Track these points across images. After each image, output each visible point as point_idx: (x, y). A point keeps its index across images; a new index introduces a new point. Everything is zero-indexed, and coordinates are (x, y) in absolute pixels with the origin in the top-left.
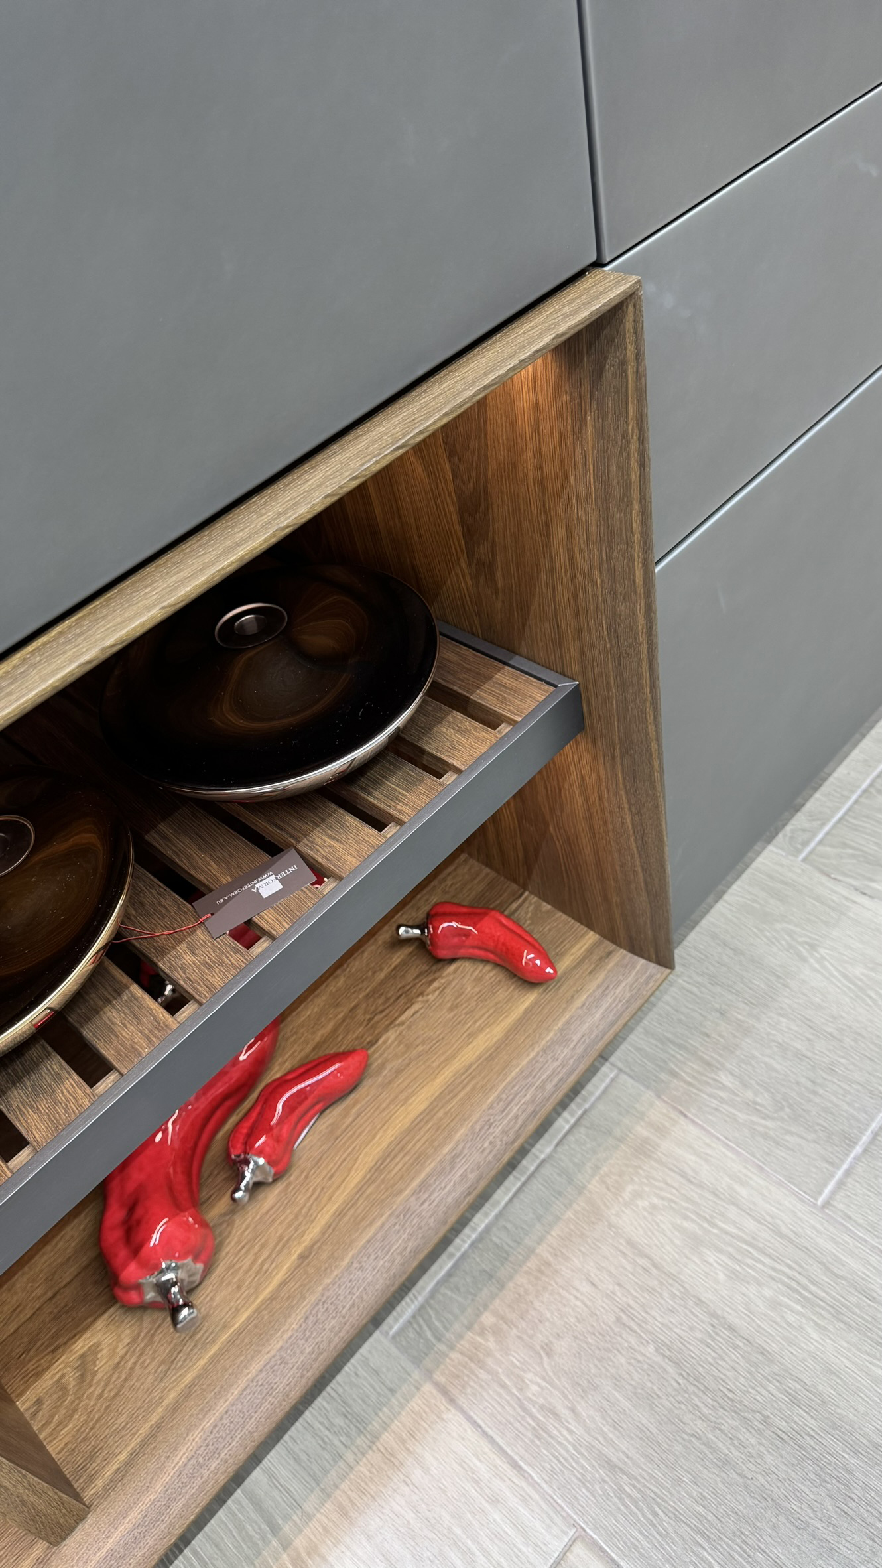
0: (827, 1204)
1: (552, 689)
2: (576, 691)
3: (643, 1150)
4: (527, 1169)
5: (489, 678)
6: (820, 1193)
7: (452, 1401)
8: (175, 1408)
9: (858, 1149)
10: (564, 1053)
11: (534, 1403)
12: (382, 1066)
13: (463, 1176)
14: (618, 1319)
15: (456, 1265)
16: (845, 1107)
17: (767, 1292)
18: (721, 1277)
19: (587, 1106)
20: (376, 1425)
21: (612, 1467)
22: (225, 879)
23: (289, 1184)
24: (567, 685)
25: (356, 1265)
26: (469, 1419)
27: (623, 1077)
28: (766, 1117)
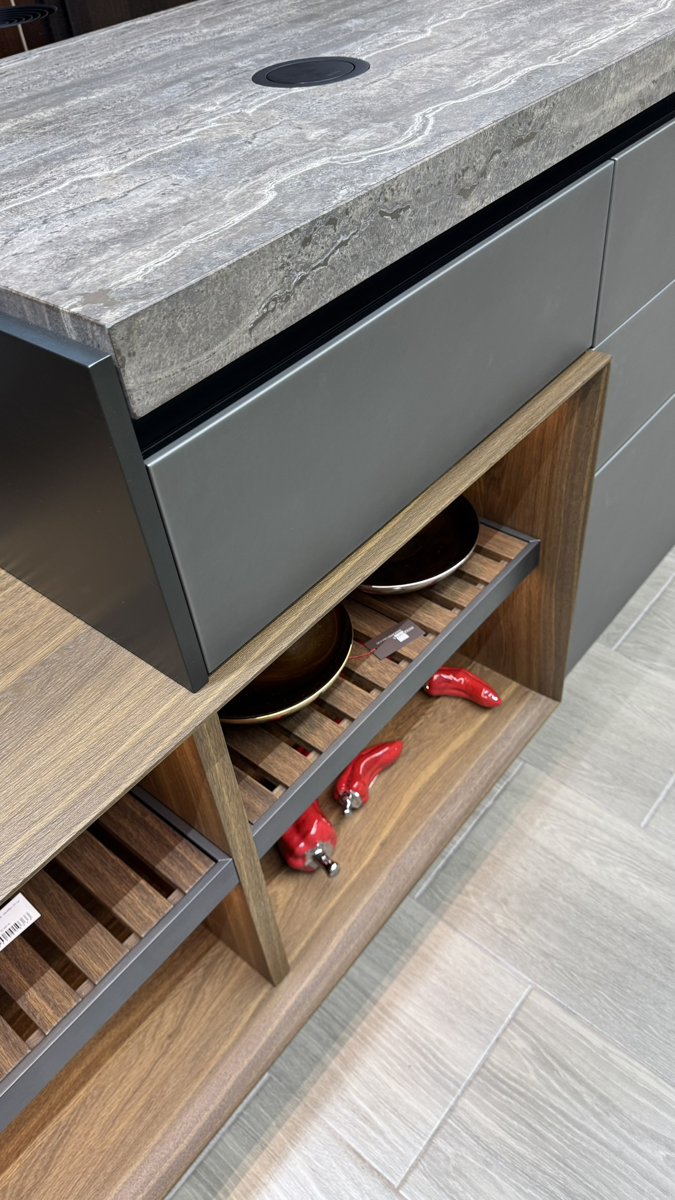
0: (646, 826)
1: (527, 543)
2: (539, 545)
3: (544, 801)
4: (479, 812)
5: (491, 537)
6: (642, 820)
7: (455, 929)
8: (327, 920)
9: (660, 799)
10: (508, 744)
11: (500, 928)
12: (408, 751)
13: (462, 805)
14: (541, 886)
15: (447, 862)
16: (651, 777)
17: (619, 870)
18: (594, 863)
19: (509, 780)
20: (415, 943)
21: (546, 955)
22: (377, 633)
23: (367, 810)
24: (534, 541)
25: (412, 848)
26: (466, 937)
27: (528, 766)
28: (609, 784)
